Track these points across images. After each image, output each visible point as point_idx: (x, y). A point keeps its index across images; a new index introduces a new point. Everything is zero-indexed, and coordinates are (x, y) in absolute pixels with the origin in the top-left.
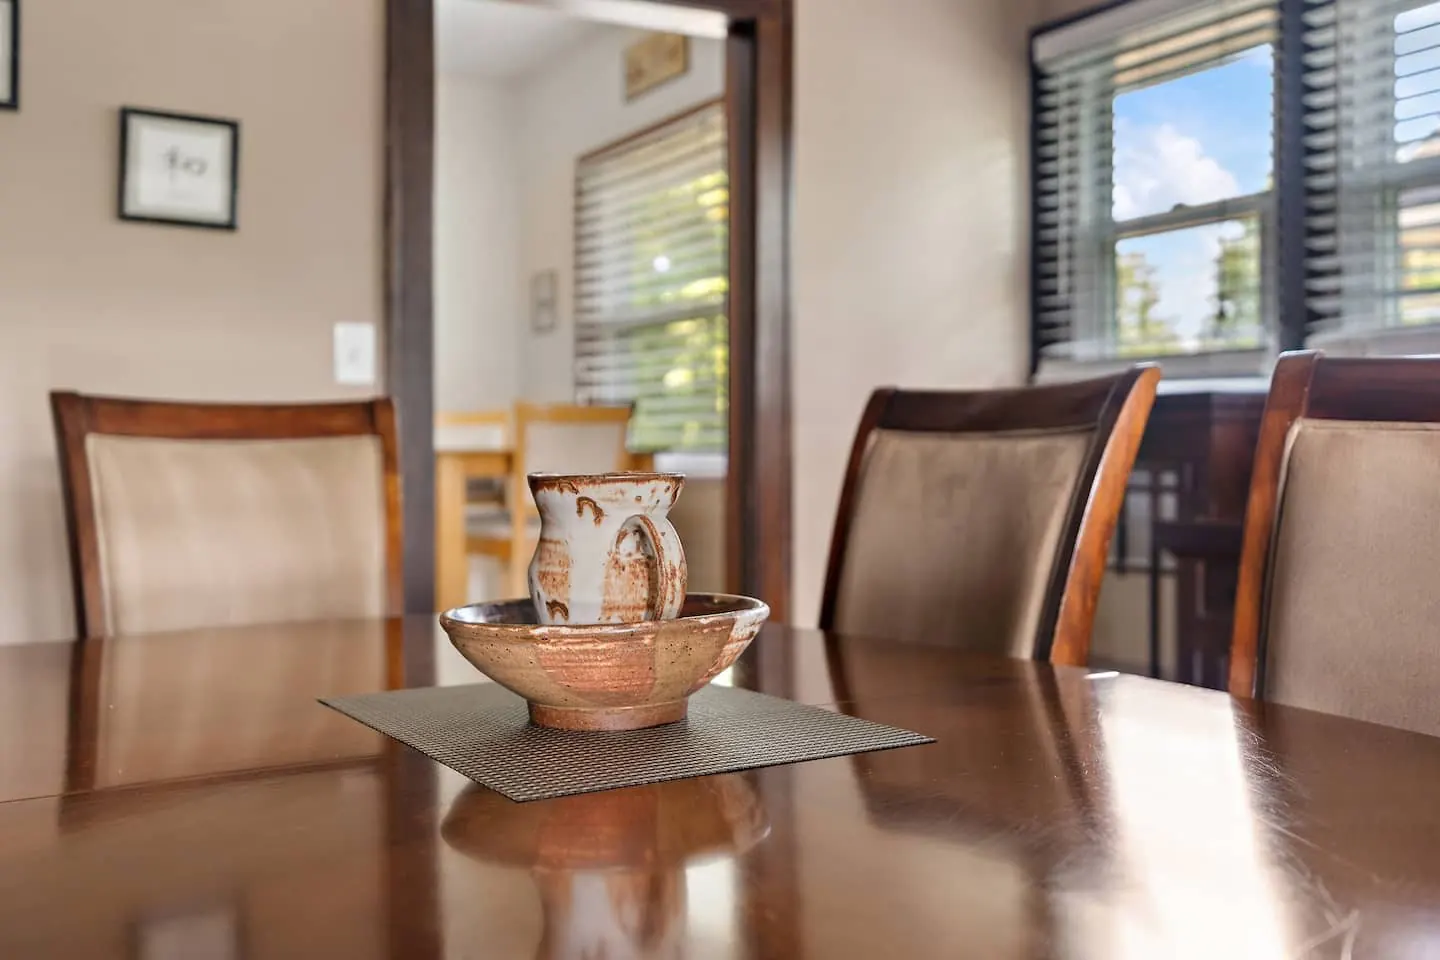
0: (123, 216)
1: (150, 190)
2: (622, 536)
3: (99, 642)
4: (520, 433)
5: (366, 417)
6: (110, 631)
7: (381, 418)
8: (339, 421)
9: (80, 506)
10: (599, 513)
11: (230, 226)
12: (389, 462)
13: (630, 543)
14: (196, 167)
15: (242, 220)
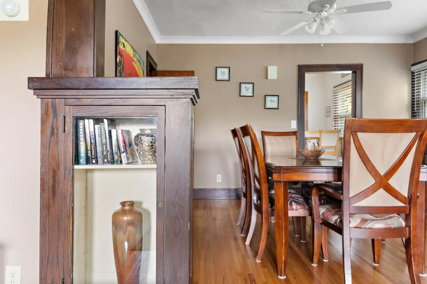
0: (265, 108)
1: (268, 105)
2: (312, 144)
3: (266, 156)
4: (320, 134)
5: (294, 133)
6: (267, 155)
7: (296, 133)
8: (291, 134)
9: (264, 141)
10: (310, 142)
11: (278, 109)
12: (297, 138)
13: (313, 144)
14: (274, 101)
15: (279, 108)
